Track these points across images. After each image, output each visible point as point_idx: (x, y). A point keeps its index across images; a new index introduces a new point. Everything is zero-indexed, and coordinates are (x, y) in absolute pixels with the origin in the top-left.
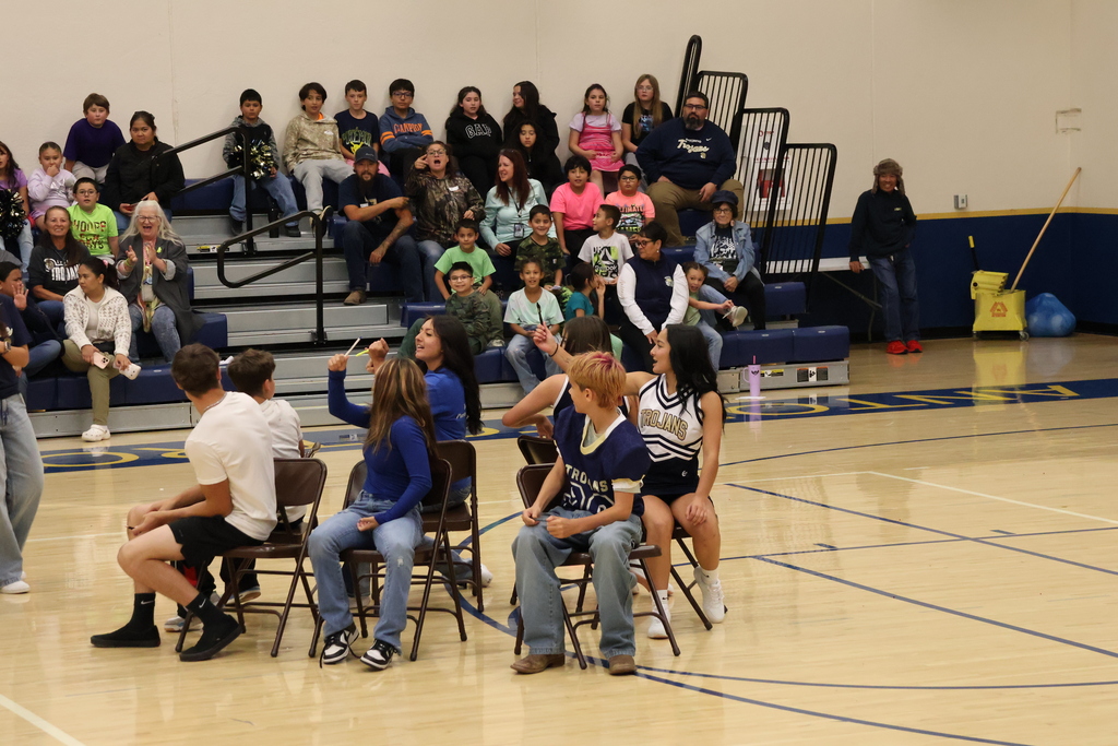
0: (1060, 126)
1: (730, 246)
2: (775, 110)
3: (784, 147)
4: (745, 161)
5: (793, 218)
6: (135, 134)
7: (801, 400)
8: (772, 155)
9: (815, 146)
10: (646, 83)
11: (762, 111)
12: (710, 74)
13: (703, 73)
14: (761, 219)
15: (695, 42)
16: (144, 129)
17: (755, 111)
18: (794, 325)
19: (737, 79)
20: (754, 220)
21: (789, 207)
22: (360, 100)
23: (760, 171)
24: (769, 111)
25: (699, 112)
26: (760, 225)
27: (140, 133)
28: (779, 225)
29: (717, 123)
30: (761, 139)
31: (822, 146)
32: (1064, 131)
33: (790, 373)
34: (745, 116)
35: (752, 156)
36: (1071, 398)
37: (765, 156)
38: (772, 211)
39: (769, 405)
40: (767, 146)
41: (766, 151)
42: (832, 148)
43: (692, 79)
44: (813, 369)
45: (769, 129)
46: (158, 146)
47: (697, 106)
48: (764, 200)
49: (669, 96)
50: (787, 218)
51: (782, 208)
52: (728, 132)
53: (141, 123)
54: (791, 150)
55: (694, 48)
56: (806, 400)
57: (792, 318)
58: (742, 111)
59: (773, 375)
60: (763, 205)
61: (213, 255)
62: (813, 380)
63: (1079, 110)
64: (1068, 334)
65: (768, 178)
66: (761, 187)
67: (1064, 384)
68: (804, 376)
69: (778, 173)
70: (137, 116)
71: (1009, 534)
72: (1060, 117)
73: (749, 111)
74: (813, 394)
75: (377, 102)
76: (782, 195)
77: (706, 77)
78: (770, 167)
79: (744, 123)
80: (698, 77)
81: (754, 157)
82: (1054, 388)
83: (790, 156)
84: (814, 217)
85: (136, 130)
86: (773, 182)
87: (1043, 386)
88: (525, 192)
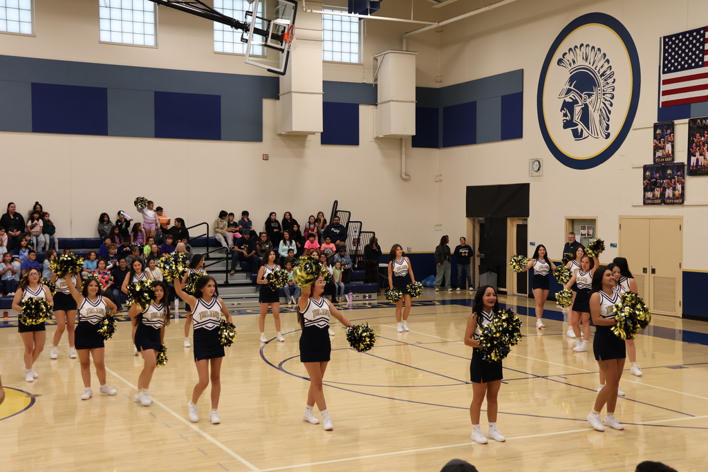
1: (344, 260)
2: (358, 222)
3: (360, 232)
8: (357, 234)
9: (369, 232)
10: (320, 214)
11: (354, 222)
12: (340, 211)
14: (354, 252)
15: (336, 202)
19: (348, 213)
23: (354, 239)
24: (356, 222)
25: (338, 222)
26: (353, 254)
28: (359, 254)
29: (342, 224)
30: (354, 230)
31: (371, 232)
32: (437, 230)
36: (439, 305)
37: (355, 234)
38: (357, 250)
39: (355, 305)
40: (356, 232)
43: (335, 213)
45: (356, 227)
47: (337, 220)
51: (359, 249)
54: (362, 233)
55: (336, 204)
56: (365, 304)
58: (349, 222)
59: (356, 296)
60: (354, 248)
63: (441, 225)
65: (356, 241)
66: (354, 243)
67: (436, 301)
68: (365, 297)
69: (359, 239)
71: (422, 343)
72: (436, 227)
73: (351, 222)
74: (367, 302)
75: (237, 218)
76: (360, 245)
78: (356, 237)
80: (337, 212)
81: (352, 234)
82: (434, 302)
83: (362, 235)
87: (431, 301)
88: (291, 243)
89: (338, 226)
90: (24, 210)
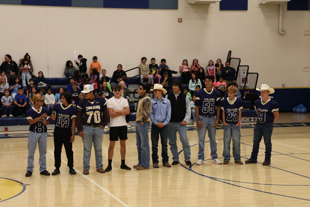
0: (305, 70)
2: (246, 66)
3: (248, 73)
4: (240, 76)
5: (249, 88)
6: (118, 68)
7: (250, 125)
8: (245, 75)
9: (254, 73)
10: (219, 60)
11: (243, 66)
12: (233, 58)
13: (231, 58)
14: (243, 88)
15: (230, 52)
16: (120, 68)
17: (242, 66)
18: (249, 109)
19: (238, 60)
21: (248, 85)
22: (154, 62)
23: (243, 78)
24: (245, 66)
26: (242, 89)
27: (119, 68)
28: (246, 89)
30: (243, 71)
31: (255, 73)
32: (305, 71)
33: (248, 119)
34: (240, 67)
35: (241, 75)
36: (306, 126)
37: (244, 75)
38: (245, 86)
39: (243, 125)
40: (244, 73)
41: (244, 74)
42: (258, 74)
43: (229, 59)
44: (252, 118)
45: (245, 70)
46: (122, 71)
47: (228, 64)
48: (243, 84)
50: (248, 88)
51: (247, 85)
53: (120, 66)
54: (249, 74)
55: (230, 53)
56: (251, 125)
57: (248, 108)
58: (239, 66)
59: (244, 119)
60: (243, 85)
61: (133, 92)
62: (252, 120)
63: (309, 68)
64: (305, 113)
65: (244, 79)
66: (243, 81)
67: (304, 123)
68: (250, 120)
69: (246, 78)
70: (119, 65)
71: (293, 154)
72: (305, 69)
73: (241, 66)
74: (252, 123)
76: (247, 83)
77: (232, 59)
78: (245, 77)
79: (240, 68)
80: (230, 59)
81: (242, 75)
82: (302, 124)
83: (249, 75)
84: (253, 87)
85: (119, 67)
86: (245, 80)
87: (300, 123)
88: (197, 81)
90: (17, 59)
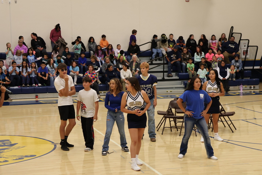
1: (238, 64)
2: (247, 40)
3: (248, 46)
4: (241, 49)
5: (249, 59)
7: (250, 92)
8: (246, 48)
9: (254, 46)
11: (244, 40)
12: (235, 33)
13: (233, 33)
14: (243, 59)
15: (232, 27)
17: (243, 40)
18: (249, 78)
19: (240, 34)
20: (242, 59)
21: (249, 57)
22: (172, 37)
23: (243, 51)
24: (246, 40)
25: (233, 40)
26: (243, 60)
28: (247, 60)
29: (236, 42)
30: (244, 45)
31: (255, 46)
33: (248, 87)
34: (241, 41)
35: (242, 48)
37: (244, 48)
38: (245, 58)
39: (244, 93)
40: (245, 46)
41: (245, 47)
42: (257, 47)
43: (231, 34)
44: (252, 86)
45: (245, 43)
46: (136, 45)
47: (233, 39)
48: (244, 56)
49: (227, 37)
50: (248, 59)
51: (247, 57)
52: (238, 43)
54: (249, 47)
55: (232, 28)
56: (251, 92)
57: (249, 77)
58: (240, 40)
59: (245, 87)
60: (244, 57)
62: (252, 88)
65: (245, 52)
68: (251, 87)
69: (247, 51)
73: (242, 40)
74: (252, 91)
75: (175, 38)
76: (247, 55)
77: (234, 34)
78: (245, 50)
79: (241, 42)
80: (232, 34)
81: (243, 48)
83: (249, 49)
84: (253, 59)
86: (246, 52)
88: (201, 54)
89: (234, 43)
